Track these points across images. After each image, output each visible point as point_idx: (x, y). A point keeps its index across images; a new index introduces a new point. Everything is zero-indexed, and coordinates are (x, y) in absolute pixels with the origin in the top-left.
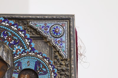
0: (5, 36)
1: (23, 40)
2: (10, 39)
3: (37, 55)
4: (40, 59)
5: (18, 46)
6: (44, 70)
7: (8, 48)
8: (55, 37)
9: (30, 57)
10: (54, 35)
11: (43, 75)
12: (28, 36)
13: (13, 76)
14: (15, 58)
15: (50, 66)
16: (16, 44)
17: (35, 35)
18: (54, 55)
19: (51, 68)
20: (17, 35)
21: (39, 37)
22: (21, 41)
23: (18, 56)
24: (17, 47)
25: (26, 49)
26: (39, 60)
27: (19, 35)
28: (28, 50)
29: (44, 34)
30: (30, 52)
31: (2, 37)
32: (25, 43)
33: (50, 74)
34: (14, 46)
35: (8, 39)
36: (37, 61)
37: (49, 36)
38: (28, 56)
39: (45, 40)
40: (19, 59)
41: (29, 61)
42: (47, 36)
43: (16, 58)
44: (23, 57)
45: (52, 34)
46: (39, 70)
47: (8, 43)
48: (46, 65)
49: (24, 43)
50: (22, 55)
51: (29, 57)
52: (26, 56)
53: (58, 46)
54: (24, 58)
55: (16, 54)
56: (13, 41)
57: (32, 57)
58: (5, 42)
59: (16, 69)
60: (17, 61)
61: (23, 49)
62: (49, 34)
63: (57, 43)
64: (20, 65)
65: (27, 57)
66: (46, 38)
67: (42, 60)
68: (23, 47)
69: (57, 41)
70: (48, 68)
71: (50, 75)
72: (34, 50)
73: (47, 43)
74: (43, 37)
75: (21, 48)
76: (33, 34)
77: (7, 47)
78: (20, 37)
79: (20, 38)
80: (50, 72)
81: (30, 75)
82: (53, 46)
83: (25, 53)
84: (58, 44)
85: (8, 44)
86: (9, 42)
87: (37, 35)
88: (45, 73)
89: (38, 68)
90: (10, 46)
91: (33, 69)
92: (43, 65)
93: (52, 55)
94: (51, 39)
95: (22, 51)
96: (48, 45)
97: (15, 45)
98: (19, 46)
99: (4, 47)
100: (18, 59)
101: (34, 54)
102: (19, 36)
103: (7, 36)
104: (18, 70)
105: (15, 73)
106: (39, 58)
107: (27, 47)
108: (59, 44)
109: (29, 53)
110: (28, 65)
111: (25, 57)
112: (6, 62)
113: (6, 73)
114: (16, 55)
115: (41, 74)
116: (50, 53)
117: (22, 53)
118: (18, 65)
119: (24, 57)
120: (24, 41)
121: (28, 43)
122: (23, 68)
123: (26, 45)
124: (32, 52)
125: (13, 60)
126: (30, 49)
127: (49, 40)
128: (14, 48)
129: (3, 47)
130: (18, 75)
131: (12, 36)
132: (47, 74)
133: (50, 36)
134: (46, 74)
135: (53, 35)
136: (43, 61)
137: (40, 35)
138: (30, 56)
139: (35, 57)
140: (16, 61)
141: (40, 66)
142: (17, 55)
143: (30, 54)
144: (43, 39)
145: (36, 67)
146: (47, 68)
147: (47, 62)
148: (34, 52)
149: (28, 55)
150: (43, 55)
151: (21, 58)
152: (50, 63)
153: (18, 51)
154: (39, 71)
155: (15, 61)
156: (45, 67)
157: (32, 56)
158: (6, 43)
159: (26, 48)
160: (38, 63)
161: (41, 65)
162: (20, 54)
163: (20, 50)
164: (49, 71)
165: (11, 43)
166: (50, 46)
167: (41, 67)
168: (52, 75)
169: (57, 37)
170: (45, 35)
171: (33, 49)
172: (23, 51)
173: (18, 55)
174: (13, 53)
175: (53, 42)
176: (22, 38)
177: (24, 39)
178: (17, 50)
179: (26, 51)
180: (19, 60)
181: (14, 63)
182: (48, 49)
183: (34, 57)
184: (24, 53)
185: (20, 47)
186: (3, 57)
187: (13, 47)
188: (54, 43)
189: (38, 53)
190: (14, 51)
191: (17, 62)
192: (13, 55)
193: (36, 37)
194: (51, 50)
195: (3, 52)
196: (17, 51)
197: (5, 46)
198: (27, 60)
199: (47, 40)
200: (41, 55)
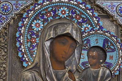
0: (74, 14)
1: (91, 18)
2: (78, 17)
3: (106, 33)
4: (108, 37)
5: (86, 24)
6: (112, 47)
7: (76, 25)
8: (121, 16)
9: (99, 35)
11: (112, 53)
12: (96, 14)
13: (82, 53)
14: (83, 35)
15: (118, 44)
16: (85, 22)
17: (102, 14)
18: (120, 33)
19: (118, 46)
20: (85, 13)
21: (105, 16)
22: (89, 20)
23: (87, 34)
24: (85, 25)
25: (94, 28)
26: (107, 37)
27: (87, 14)
28: (96, 28)
29: (111, 13)
30: (99, 30)
31: (71, 15)
32: (93, 22)
33: (118, 51)
34: (83, 24)
35: (76, 17)
36: (105, 38)
37: (115, 15)
38: (96, 34)
39: (111, 19)
40: (88, 36)
41: (97, 39)
42: (114, 14)
43: (85, 35)
44: (91, 35)
45: (118, 13)
46: (107, 48)
47: (76, 21)
48: (114, 43)
49: (92, 21)
50: (91, 33)
51: (97, 35)
52: (95, 34)
54: (92, 36)
55: (84, 32)
56: (81, 19)
57: (101, 35)
58: (74, 20)
59: (85, 46)
60: (86, 38)
61: (92, 28)
62: (116, 13)
64: (89, 42)
65: (96, 35)
66: (112, 17)
67: (110, 38)
68: (92, 26)
70: (116, 46)
71: (118, 53)
72: (103, 28)
73: (113, 22)
74: (109, 16)
75: (89, 26)
76: (100, 13)
77: (75, 25)
79: (88, 16)
80: (118, 50)
81: (98, 52)
82: (119, 24)
83: (93, 31)
86: (78, 20)
87: (103, 14)
88: (113, 50)
89: (106, 46)
90: (78, 24)
91: (102, 46)
92: (111, 42)
93: (118, 33)
94: (117, 18)
95: (90, 29)
96: (114, 23)
97: (83, 23)
98: (87, 24)
99: (73, 25)
100: (86, 37)
101: (102, 32)
102: (87, 15)
103: (75, 15)
104: (87, 47)
106: (107, 36)
107: (95, 25)
109: (97, 31)
110: (97, 43)
111: (94, 35)
113: (76, 50)
114: (84, 33)
115: (109, 52)
116: (116, 31)
117: (91, 31)
118: (87, 43)
119: (93, 35)
120: (92, 20)
121: (96, 22)
122: (92, 45)
123: (94, 23)
124: (100, 30)
126: (98, 27)
127: (116, 19)
128: (82, 26)
129: (72, 25)
130: (87, 52)
131: (81, 14)
132: (115, 51)
133: (117, 15)
134: (114, 52)
135: (120, 14)
136: (111, 39)
137: (107, 13)
138: (98, 34)
139: (103, 35)
140: (84, 39)
141: (108, 44)
142: (86, 33)
143: (98, 32)
144: (109, 18)
145: (104, 45)
146: (115, 46)
147: (115, 40)
150: (111, 34)
151: (89, 36)
152: (117, 42)
153: (87, 29)
154: (107, 49)
155: (83, 39)
156: (113, 45)
157: (100, 34)
158: (75, 21)
159: (94, 26)
160: (106, 41)
161: (109, 43)
162: (89, 32)
163: (88, 28)
164: (117, 49)
165: (79, 21)
166: (116, 25)
167: (109, 44)
168: (120, 53)
170: (112, 14)
171: (101, 28)
172: (92, 29)
173: (87, 33)
174: (82, 31)
175: (119, 21)
177: (92, 17)
178: (85, 28)
179: (94, 29)
180: (87, 37)
181: (83, 40)
182: (115, 27)
183: (102, 35)
184: (92, 31)
185: (89, 25)
186: (72, 34)
187: (81, 26)
188: (120, 22)
189: (106, 31)
190: (82, 29)
191: (86, 40)
192: (82, 33)
193: (103, 16)
194: (118, 28)
195: (72, 30)
196: (85, 29)
197: (74, 24)
198: (95, 38)
199: (114, 19)
200: (109, 33)
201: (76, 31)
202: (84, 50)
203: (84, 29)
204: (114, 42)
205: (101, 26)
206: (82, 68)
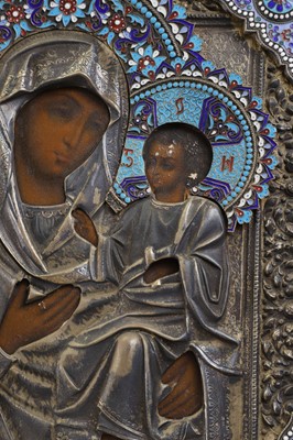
0: (104, 12)
1: (162, 26)
2: (117, 22)
3: (211, 78)
4: (220, 92)
5: (144, 47)
6: (233, 127)
7: (111, 52)
8: (272, 19)
9: (187, 84)
10: (270, 12)
11: (230, 146)
12: (181, 13)
13: (126, 147)
14: (134, 86)
15: (253, 115)
16: (140, 40)
17: (204, 11)
18: (267, 80)
19: (255, 123)
20: (144, 9)
21: (216, 19)
22: (155, 31)
23: (145, 81)
24: (141, 51)
25: (173, 59)
26: (216, 93)
27: (149, 10)
28: (178, 61)
29: (235, 8)
30: (187, 66)
31: (93, 15)
32: (169, 38)
33: (252, 141)
34: (133, 46)
35: (111, 24)
36: (208, 96)
37: (251, 14)
38: (178, 81)
39: (236, 30)
40: (149, 89)
41: (181, 99)
42: (245, 13)
43: (139, 86)
44: (161, 84)
45: (263, 8)
46: (214, 129)
47: (111, 36)
48: (238, 112)
49: (165, 36)
50: (160, 76)
51: (181, 84)
52: (173, 82)
53: (281, 50)
54: (164, 87)
55: (139, 73)
56: (129, 29)
57: (193, 85)
58: (103, 33)
59: (137, 125)
60: (142, 96)
61: (163, 59)
62: (253, 9)
63: (280, 38)
64: (151, 111)
65: (176, 84)
66: (241, 22)
67: (225, 96)
68: (164, 52)
69: (280, 31)
70: (247, 124)
71: (253, 147)
72: (202, 59)
73: (243, 40)
74: (229, 19)
75: (157, 53)
76: (197, 9)
77: (107, 50)
78: (154, 15)
79: (154, 19)
80: (251, 135)
81: (183, 144)
82: (263, 49)
83: (169, 70)
84: (282, 43)
85: (113, 41)
86: (117, 34)
87: (209, 13)
88: (236, 139)
89: (212, 123)
90: (119, 47)
91: (197, 124)
92: (229, 111)
93: (259, 81)
94: (258, 25)
95: (158, 64)
96: (246, 46)
97: (135, 43)
98: (150, 48)
99: (99, 50)
100: (144, 92)
101: (198, 74)
102: (149, 14)
103: (108, 14)
104: (144, 127)
105: (135, 137)
106: (215, 88)
107: (175, 50)
108: (286, 44)
109: (182, 70)
110: (179, 112)
111: (170, 85)
112: (106, 98)
113: (105, 136)
114: (137, 79)
115: (221, 143)
116: (252, 73)
117: (160, 71)
118: (146, 112)
119: (166, 83)
120: (166, 32)
121: (180, 38)
122: (162, 120)
123: (172, 44)
124: (193, 67)
125: (128, 94)
126: (186, 56)
127: (252, 28)
128: (132, 54)
129: (96, 48)
130: (142, 143)
131: (127, 12)
132: (243, 141)
133: (257, 15)
134: (239, 142)
135: (266, 12)
136: (230, 99)
137: (221, 10)
138: (185, 81)
139: (203, 84)
140: (137, 98)
141: (220, 115)
142: (143, 77)
143: (186, 72)
144: (231, 27)
145: (204, 119)
146: (244, 122)
147: (244, 101)
148: (198, 69)
149: (179, 78)
150: (231, 79)
151: (155, 87)
152: (252, 107)
153: (146, 63)
154: (214, 132)
155: (133, 97)
156: (236, 117)
157: (191, 82)
158: (106, 35)
159: (173, 54)
160: (211, 106)
161: (223, 112)
162: (152, 75)
163: (152, 62)
164: (248, 133)
165: (121, 35)
166: (253, 52)
167: (223, 117)
168: (258, 147)
169: (279, 21)
170: (240, 11)
171: (196, 59)
172: (164, 64)
173: (145, 78)
174: (130, 71)
175: (265, 36)
176: (158, 20)
177: (167, 23)
178: (142, 60)
179: (173, 64)
180: (148, 93)
181: (132, 102)
182: (247, 59)
183: (199, 86)
184: (165, 70)
185: (154, 50)
186: (95, 81)
187: (128, 53)
188: (267, 40)
189: (212, 70)
190: (131, 63)
191: (141, 102)
192: (129, 79)
193: (208, 19)
194: (259, 63)
195: (94, 67)
196: (141, 65)
197: (103, 45)
198: (174, 94)
199: (246, 30)
200: (222, 76)
201: (110, 69)
202: (134, 135)
203: (139, 66)
204: (238, 108)
205: (197, 53)
206: (123, 200)
